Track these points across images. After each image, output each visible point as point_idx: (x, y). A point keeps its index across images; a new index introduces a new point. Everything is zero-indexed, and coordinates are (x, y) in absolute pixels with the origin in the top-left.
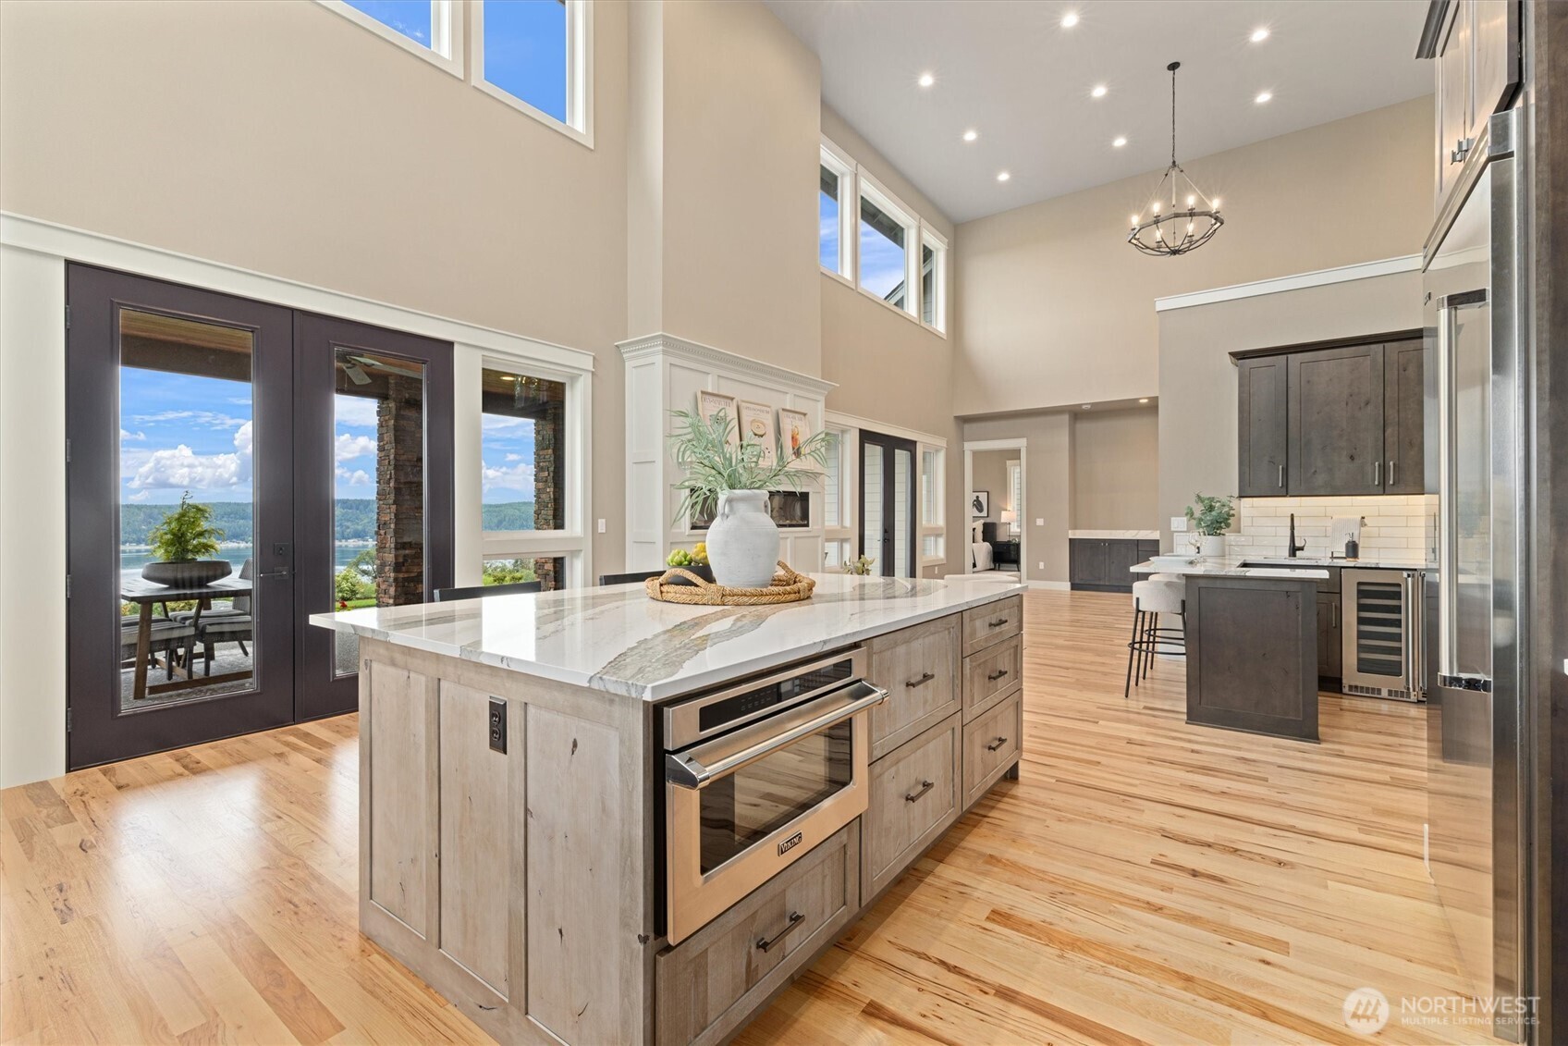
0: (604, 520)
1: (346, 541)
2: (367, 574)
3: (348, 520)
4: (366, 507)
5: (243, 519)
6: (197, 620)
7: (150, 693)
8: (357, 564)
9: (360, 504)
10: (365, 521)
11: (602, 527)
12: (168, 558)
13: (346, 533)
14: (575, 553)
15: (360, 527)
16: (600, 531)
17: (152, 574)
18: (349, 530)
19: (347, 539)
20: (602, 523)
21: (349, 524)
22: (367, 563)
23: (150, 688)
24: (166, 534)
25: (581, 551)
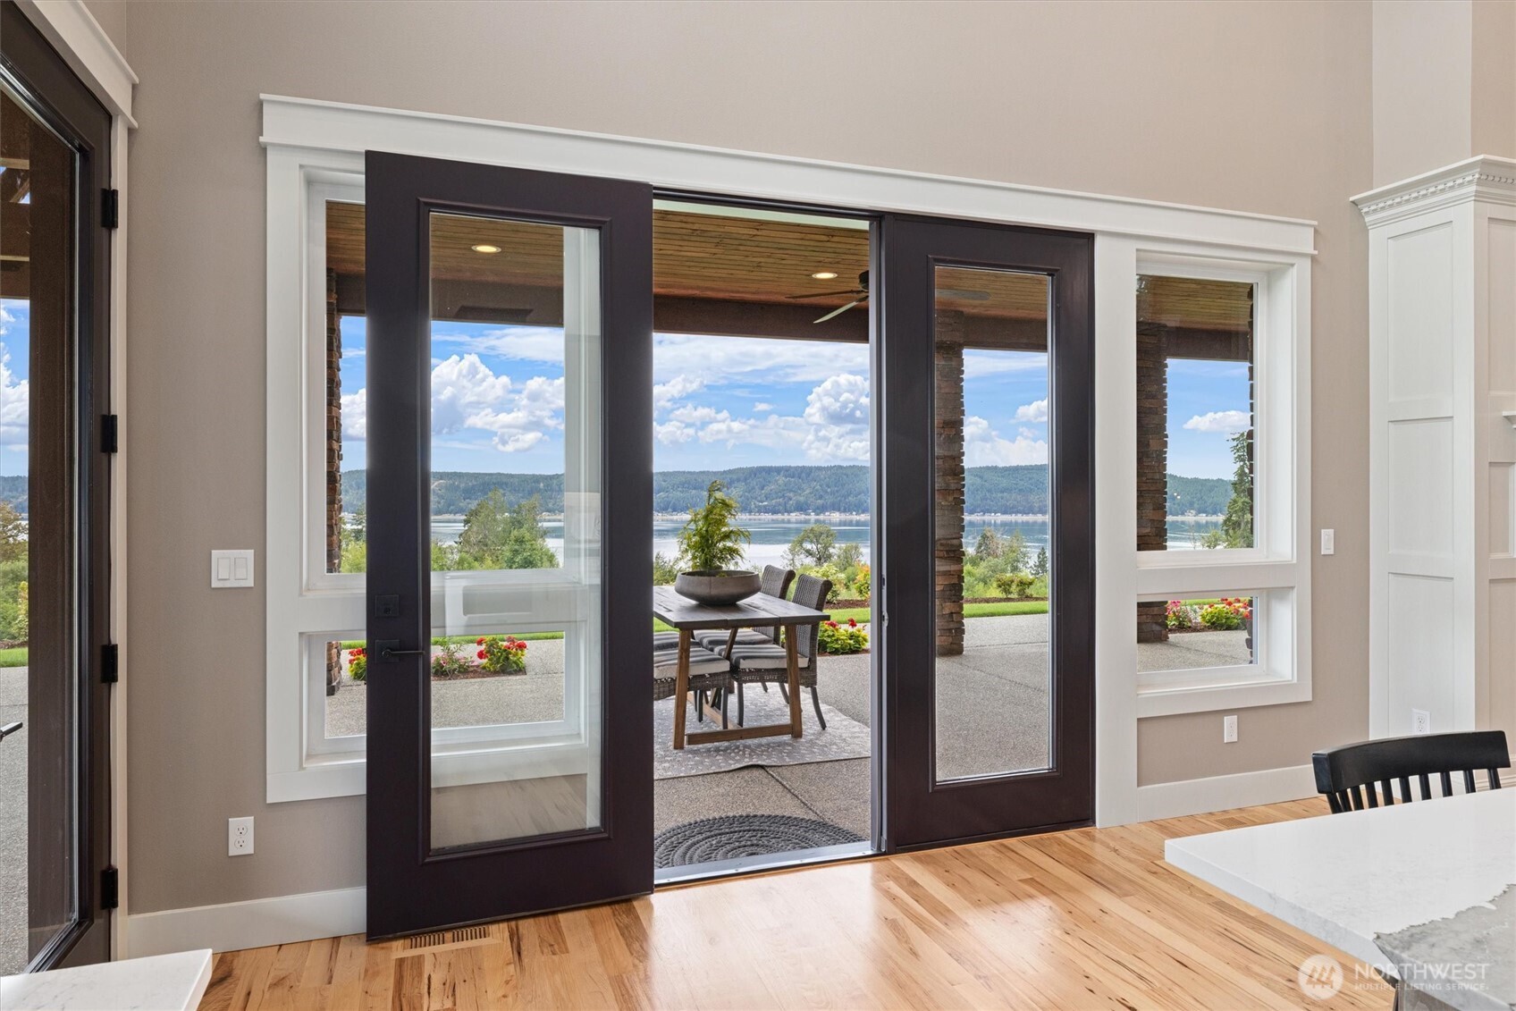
0: (1331, 531)
1: (789, 515)
2: (811, 554)
3: (791, 491)
4: (808, 475)
5: (695, 489)
6: (731, 648)
7: (690, 743)
8: (801, 543)
9: (802, 472)
10: (808, 491)
11: (1327, 547)
12: (695, 566)
13: (788, 506)
14: (1277, 593)
15: (802, 499)
16: (1323, 552)
17: (685, 589)
18: (791, 502)
19: (789, 512)
20: (1327, 535)
21: (791, 495)
22: (811, 542)
23: (690, 736)
24: (694, 535)
25: (1292, 588)
